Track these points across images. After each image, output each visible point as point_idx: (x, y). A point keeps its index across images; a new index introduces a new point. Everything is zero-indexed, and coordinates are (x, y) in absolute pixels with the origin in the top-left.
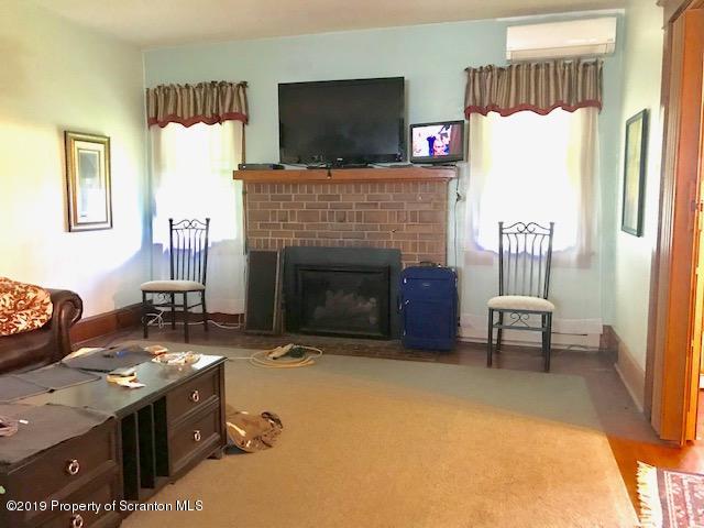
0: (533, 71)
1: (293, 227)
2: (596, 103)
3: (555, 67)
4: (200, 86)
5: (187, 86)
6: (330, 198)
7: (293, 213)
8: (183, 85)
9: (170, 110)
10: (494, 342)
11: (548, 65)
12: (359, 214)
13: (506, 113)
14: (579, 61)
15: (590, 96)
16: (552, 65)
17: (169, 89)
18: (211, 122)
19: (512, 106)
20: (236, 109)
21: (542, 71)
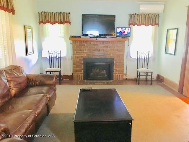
0: (145, 16)
1: (85, 53)
2: (158, 24)
3: (150, 15)
4: (57, 13)
5: (52, 13)
6: (96, 45)
7: (85, 49)
8: (51, 12)
9: (47, 19)
10: (138, 79)
11: (148, 15)
12: (103, 49)
13: (139, 25)
14: (155, 14)
15: (157, 23)
16: (149, 15)
17: (46, 13)
18: (60, 23)
19: (140, 24)
20: (68, 20)
21: (147, 16)
